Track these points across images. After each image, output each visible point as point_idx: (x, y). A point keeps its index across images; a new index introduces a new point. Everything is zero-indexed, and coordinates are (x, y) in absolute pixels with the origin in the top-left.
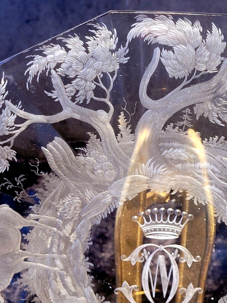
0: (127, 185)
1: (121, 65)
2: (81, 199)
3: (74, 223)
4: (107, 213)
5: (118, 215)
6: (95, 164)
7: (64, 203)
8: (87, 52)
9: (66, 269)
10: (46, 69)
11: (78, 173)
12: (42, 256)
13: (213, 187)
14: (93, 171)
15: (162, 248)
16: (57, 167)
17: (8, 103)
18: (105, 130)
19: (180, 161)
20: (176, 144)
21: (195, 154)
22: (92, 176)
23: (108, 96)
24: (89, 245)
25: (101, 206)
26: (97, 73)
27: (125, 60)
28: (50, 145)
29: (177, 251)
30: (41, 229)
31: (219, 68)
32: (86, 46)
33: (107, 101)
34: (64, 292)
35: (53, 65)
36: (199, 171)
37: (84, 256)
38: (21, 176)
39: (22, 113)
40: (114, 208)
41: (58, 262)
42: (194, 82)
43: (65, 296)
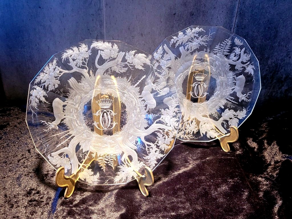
0: (94, 92)
1: (89, 55)
2: (81, 96)
3: (79, 104)
4: (89, 101)
5: (92, 102)
6: (84, 86)
7: (75, 98)
8: (79, 51)
9: (77, 118)
10: (68, 57)
11: (79, 88)
12: (70, 114)
13: (119, 92)
14: (84, 88)
15: (105, 111)
16: (73, 86)
17: (57, 67)
18: (86, 75)
19: (109, 85)
20: (107, 79)
21: (113, 82)
22: (84, 89)
23: (86, 65)
24: (84, 111)
25: (87, 98)
26: (83, 58)
27: (90, 54)
28: (70, 80)
29: (110, 111)
31: (117, 56)
32: (79, 50)
33: (86, 66)
34: (77, 125)
35: (70, 55)
36: (115, 87)
37: (82, 114)
38: (62, 89)
39: (61, 70)
40: (91, 99)
41: (75, 116)
42: (111, 60)
43: (77, 127)
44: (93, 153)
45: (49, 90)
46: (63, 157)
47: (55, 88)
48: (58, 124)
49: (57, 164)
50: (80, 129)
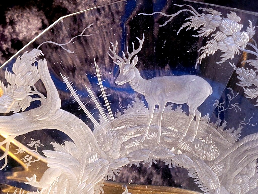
2: (214, 161)
3: (190, 152)
4: (199, 184)
6: (248, 177)
7: (210, 145)
9: (146, 142)
11: (240, 160)
12: (159, 122)
16: (247, 141)
22: (236, 173)
24: (168, 165)
25: (206, 179)
30: (186, 122)
37: (158, 159)
38: (239, 108)
40: (204, 191)
41: (153, 135)
43: (121, 139)
44: (38, 179)
45: (239, 71)
46: (33, 93)
47: (246, 87)
48: (132, 85)
49: (13, 73)
50: (114, 148)
